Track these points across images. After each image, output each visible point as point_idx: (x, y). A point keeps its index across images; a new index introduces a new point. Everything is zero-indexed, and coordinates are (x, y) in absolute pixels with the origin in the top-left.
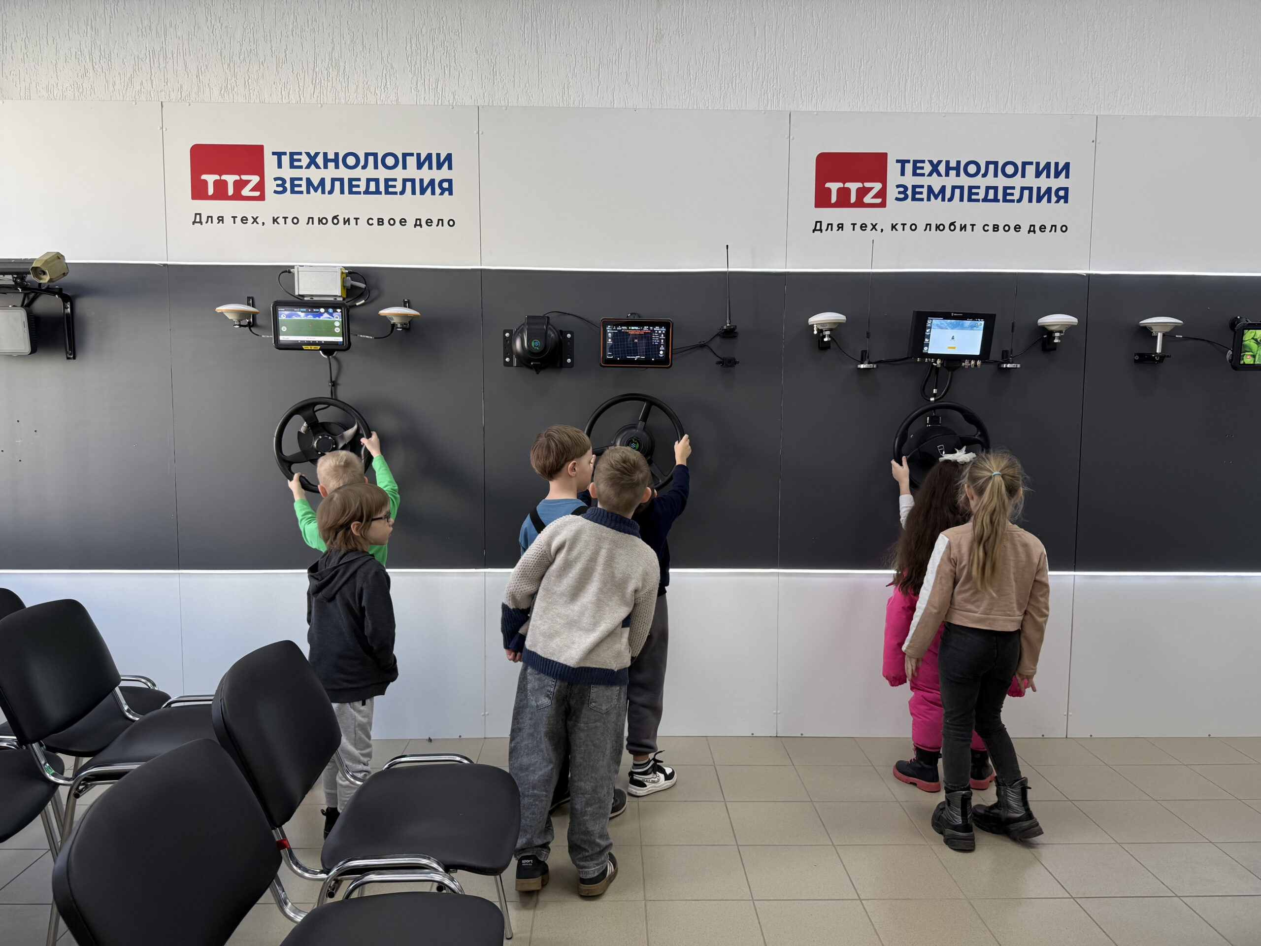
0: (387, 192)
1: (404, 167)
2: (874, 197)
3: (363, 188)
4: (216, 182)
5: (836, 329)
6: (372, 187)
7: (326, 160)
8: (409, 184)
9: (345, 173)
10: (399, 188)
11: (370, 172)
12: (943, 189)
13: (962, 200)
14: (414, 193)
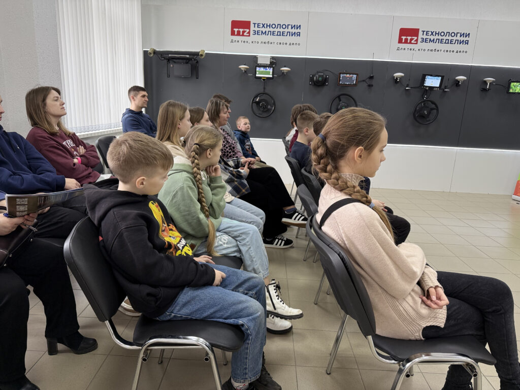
0: (283, 35)
1: (288, 28)
2: (415, 41)
3: (276, 34)
4: (238, 31)
5: (401, 78)
6: (279, 34)
7: (267, 26)
8: (289, 33)
9: (272, 30)
10: (286, 34)
11: (279, 30)
12: (434, 40)
13: (439, 43)
14: (290, 35)
